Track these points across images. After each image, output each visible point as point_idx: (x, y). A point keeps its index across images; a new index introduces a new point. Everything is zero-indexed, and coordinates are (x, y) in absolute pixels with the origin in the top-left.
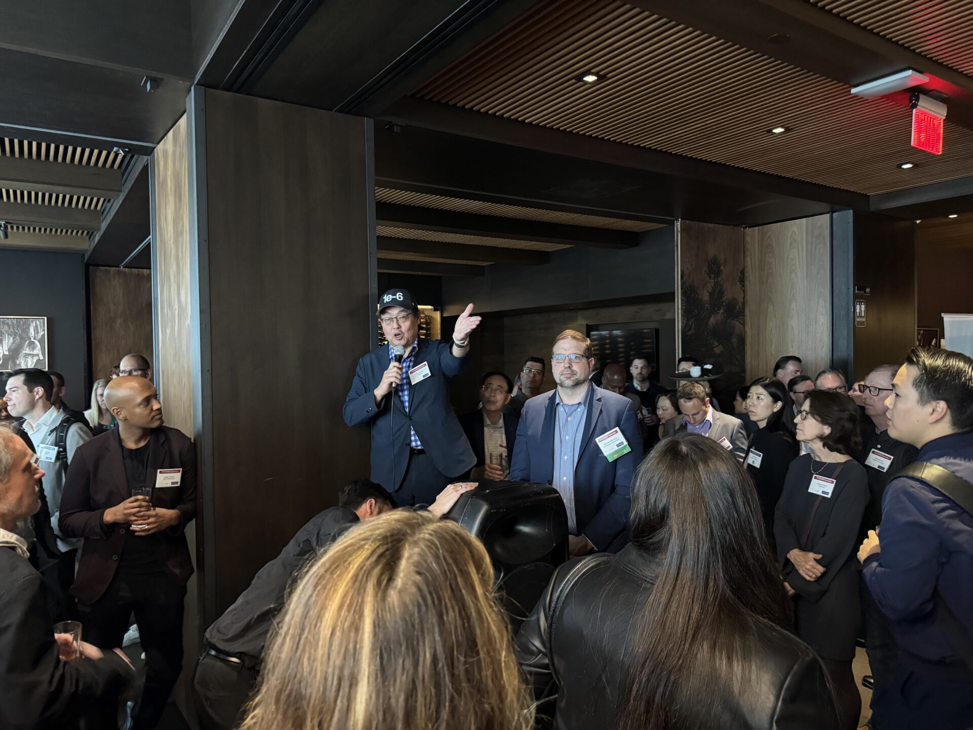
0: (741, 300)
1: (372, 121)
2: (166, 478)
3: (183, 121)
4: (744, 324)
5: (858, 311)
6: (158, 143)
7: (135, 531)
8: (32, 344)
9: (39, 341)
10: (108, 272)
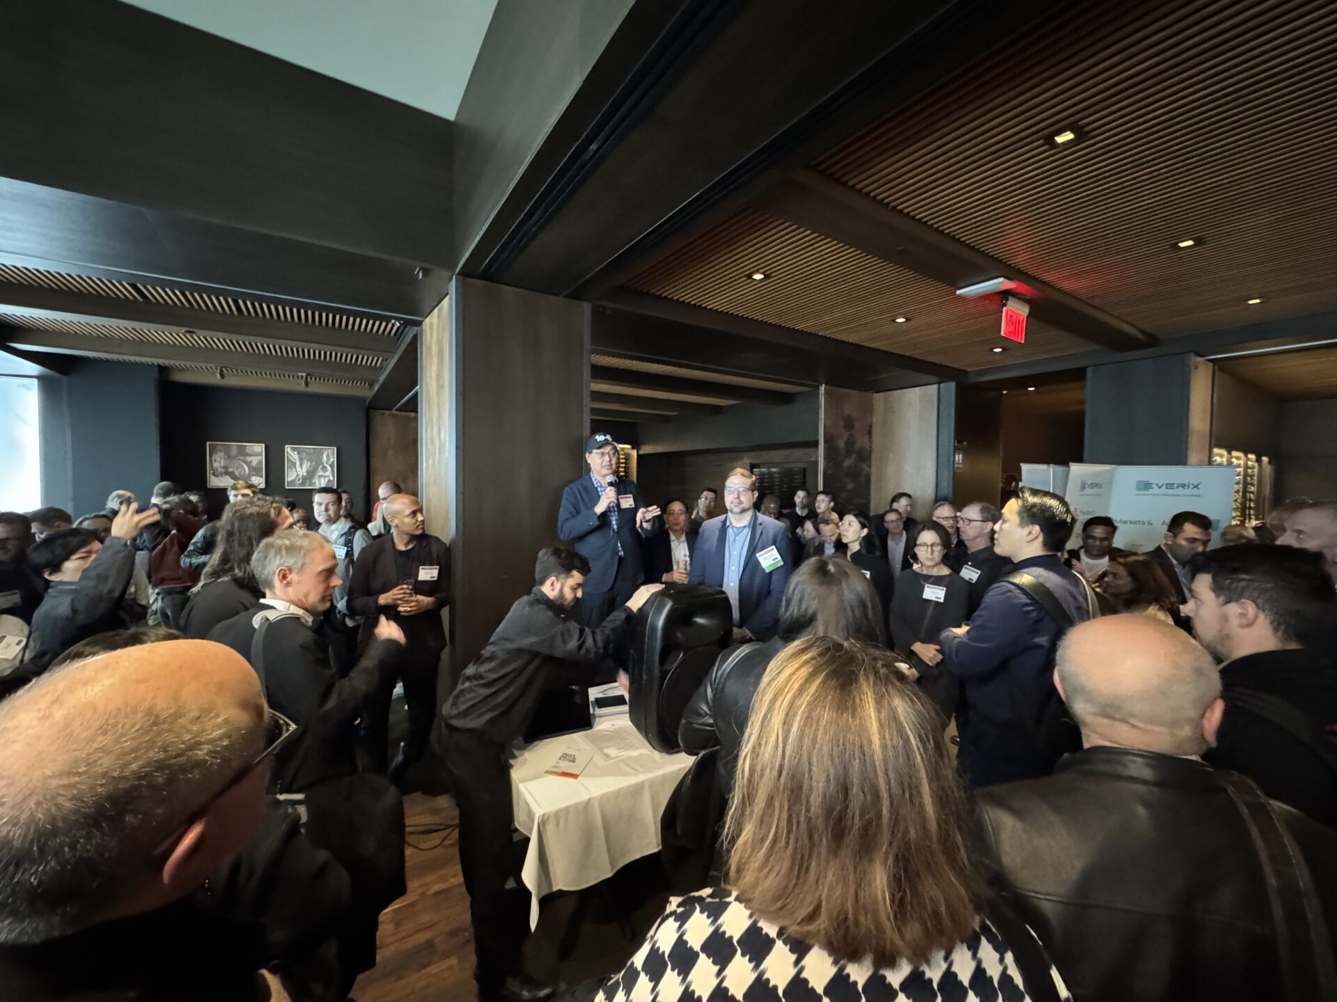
0: (868, 448)
1: (590, 305)
2: (426, 573)
3: (446, 302)
4: (870, 467)
5: (957, 459)
6: (426, 317)
7: (400, 612)
8: (324, 469)
9: (330, 466)
10: (383, 414)
